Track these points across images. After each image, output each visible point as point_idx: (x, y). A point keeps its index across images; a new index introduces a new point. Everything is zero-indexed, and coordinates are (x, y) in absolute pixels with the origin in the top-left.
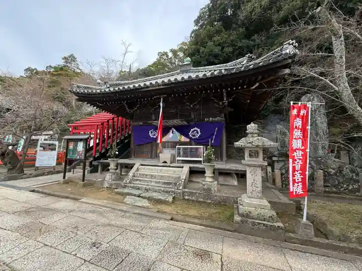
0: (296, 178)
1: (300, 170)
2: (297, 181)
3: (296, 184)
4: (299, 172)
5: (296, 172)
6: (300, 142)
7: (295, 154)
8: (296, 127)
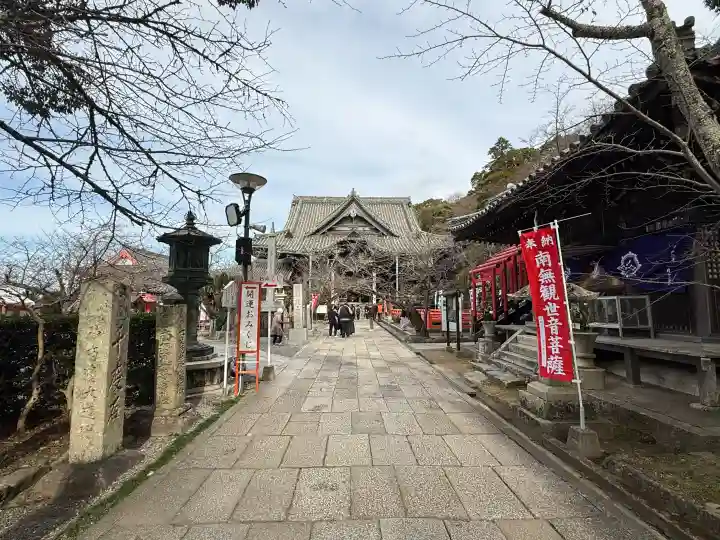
0: (552, 347)
1: (559, 335)
2: (553, 353)
3: (552, 358)
4: (557, 338)
5: (552, 339)
6: (553, 288)
7: (547, 308)
8: (541, 265)
